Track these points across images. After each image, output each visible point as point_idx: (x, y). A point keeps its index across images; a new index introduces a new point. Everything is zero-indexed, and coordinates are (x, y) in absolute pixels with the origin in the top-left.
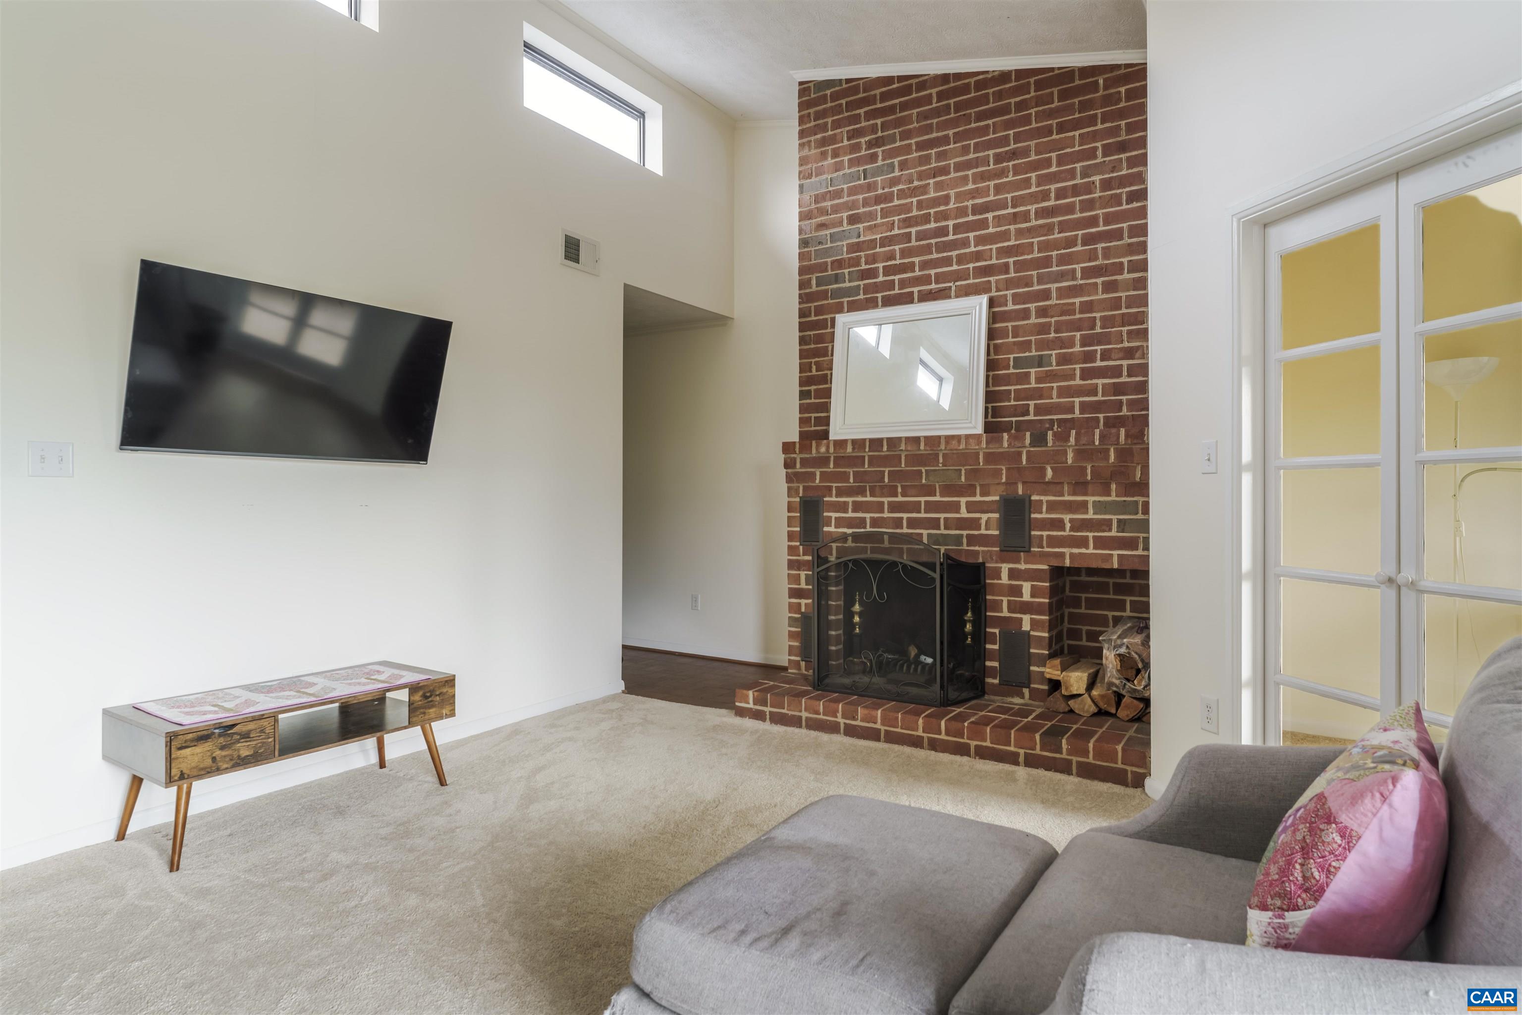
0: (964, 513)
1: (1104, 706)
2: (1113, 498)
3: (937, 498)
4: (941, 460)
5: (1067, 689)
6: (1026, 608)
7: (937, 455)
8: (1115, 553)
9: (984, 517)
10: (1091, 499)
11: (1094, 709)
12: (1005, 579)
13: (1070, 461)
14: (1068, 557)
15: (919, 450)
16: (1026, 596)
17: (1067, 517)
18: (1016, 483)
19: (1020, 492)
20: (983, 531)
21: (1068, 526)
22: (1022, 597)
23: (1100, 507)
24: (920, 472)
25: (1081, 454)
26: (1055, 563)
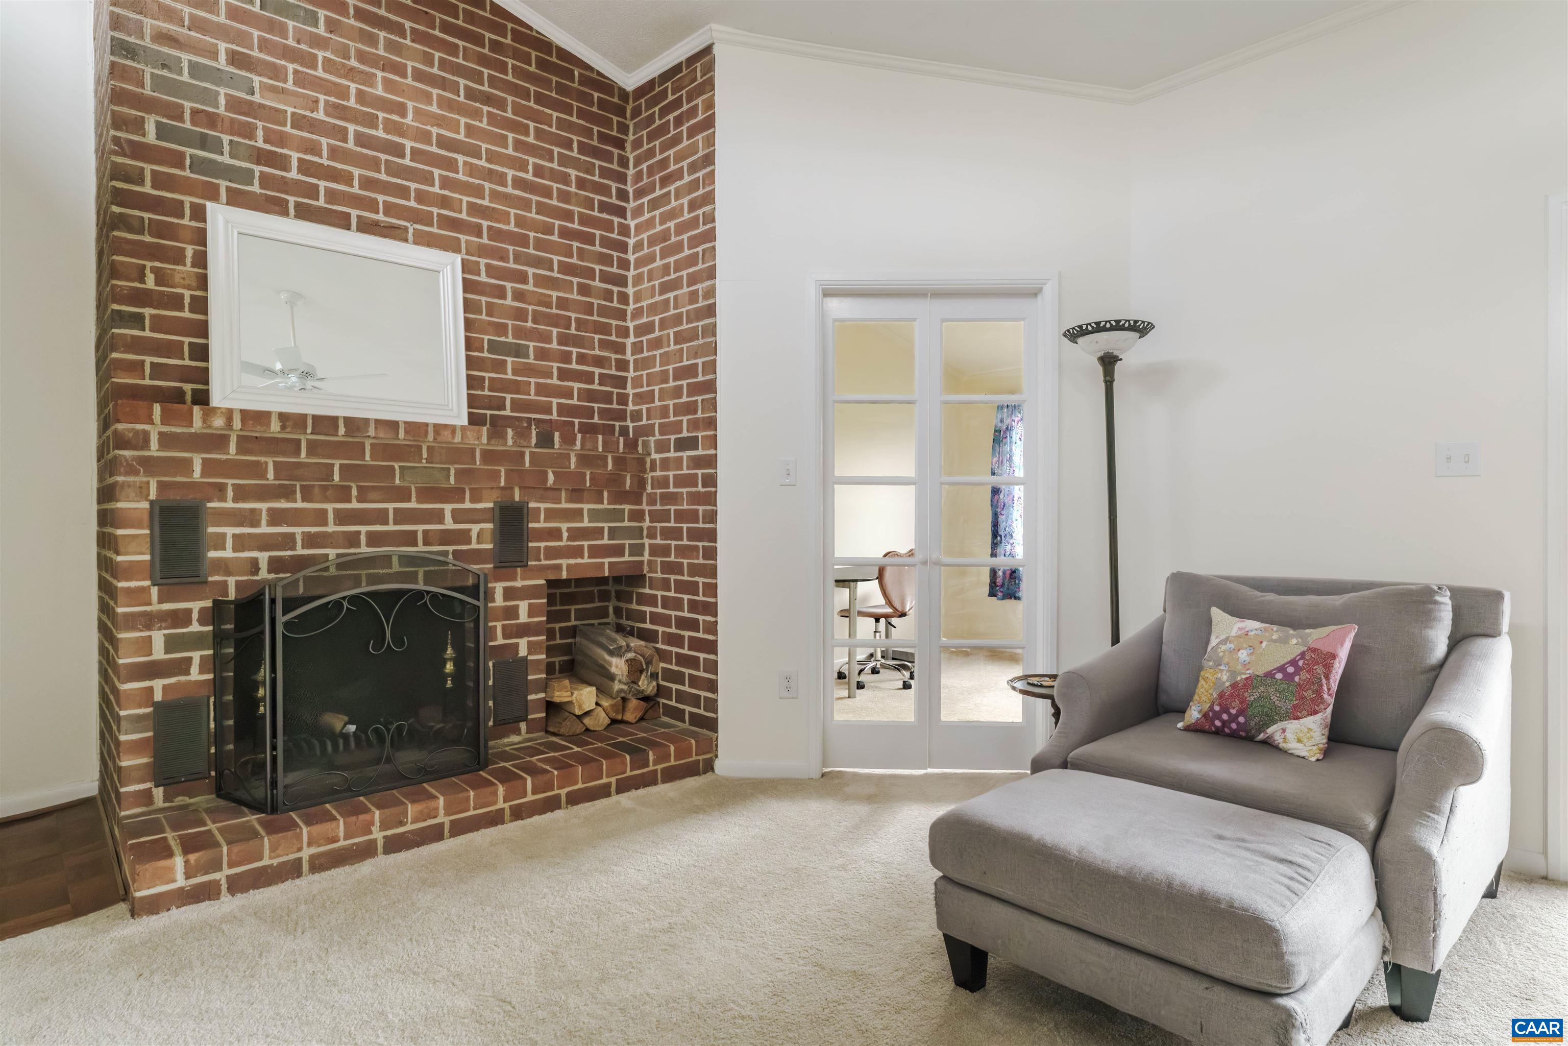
0: (449, 524)
1: (613, 715)
2: (605, 505)
3: (413, 505)
4: (425, 455)
5: (580, 707)
6: (524, 630)
7: (420, 448)
8: (607, 561)
9: (475, 528)
10: (586, 507)
11: (607, 721)
12: (499, 601)
13: (573, 466)
14: (564, 568)
15: (397, 438)
16: (523, 617)
17: (564, 526)
18: (512, 489)
19: (517, 498)
20: (474, 546)
21: (565, 535)
22: (518, 619)
23: (595, 515)
24: (392, 468)
25: (583, 460)
26: (552, 577)
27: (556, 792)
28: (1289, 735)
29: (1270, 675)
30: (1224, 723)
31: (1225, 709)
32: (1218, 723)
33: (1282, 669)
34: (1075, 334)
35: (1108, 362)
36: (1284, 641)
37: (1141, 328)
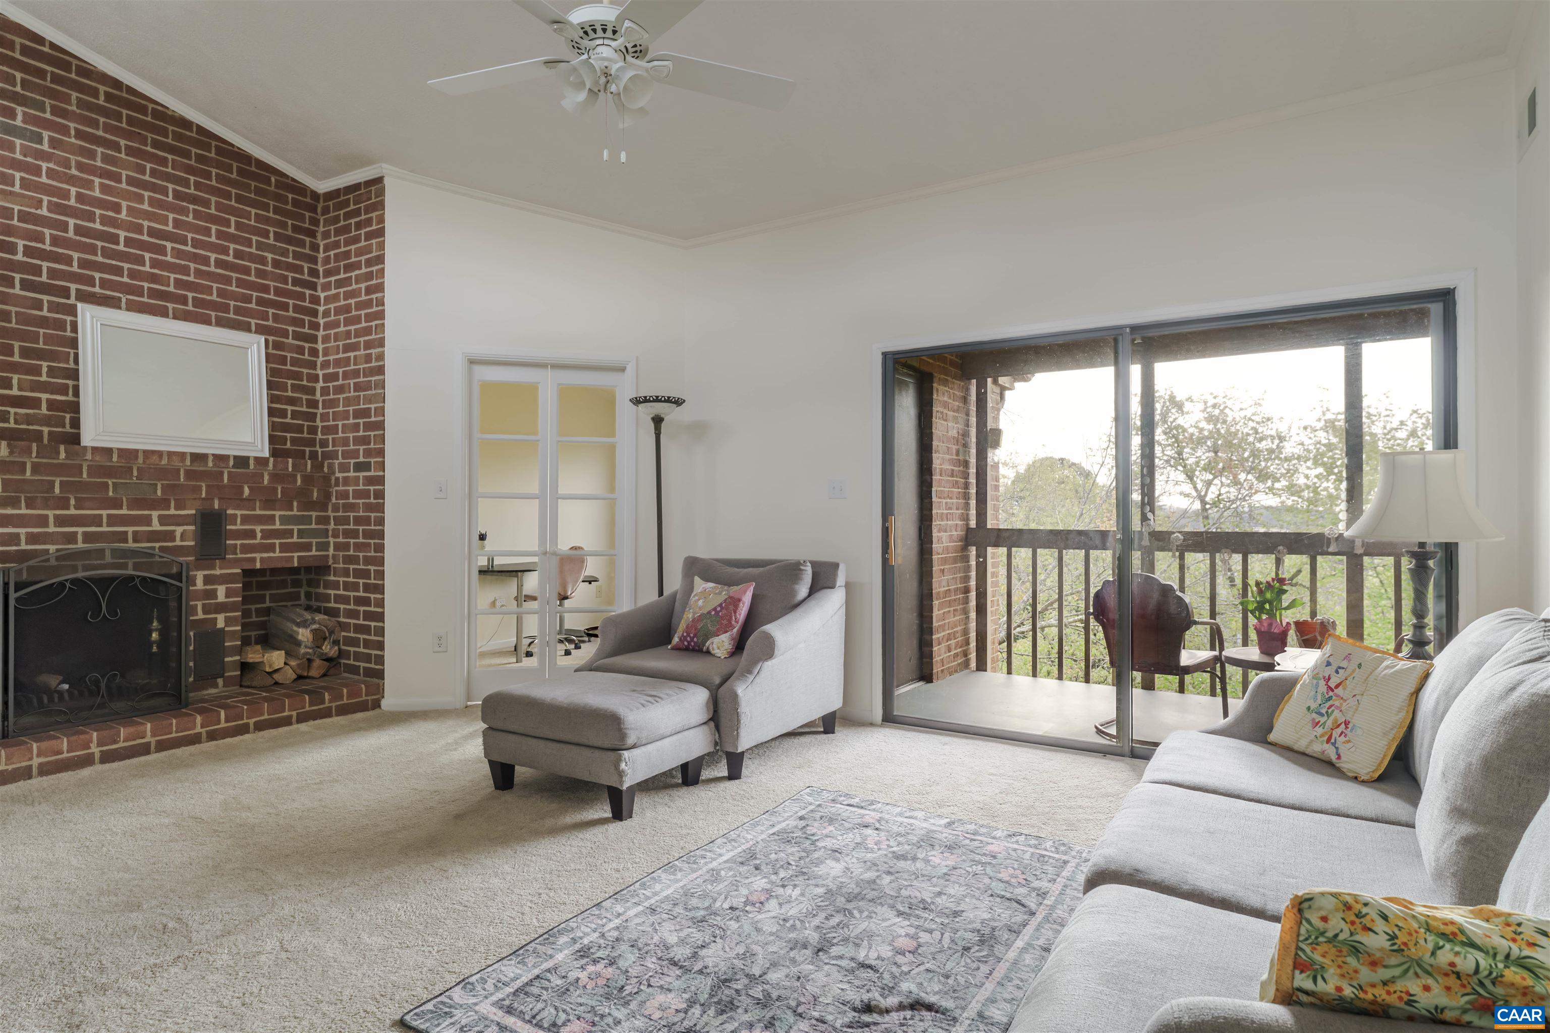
0: (156, 526)
1: (300, 672)
2: (295, 512)
3: (124, 512)
4: (135, 473)
5: (270, 666)
6: (221, 608)
7: (131, 469)
8: (296, 555)
9: (179, 530)
10: (278, 513)
11: (294, 676)
12: (200, 584)
13: (266, 482)
14: (258, 561)
15: (111, 461)
16: (221, 597)
17: (258, 529)
18: (213, 499)
19: (216, 507)
20: (178, 543)
21: (259, 535)
22: (217, 599)
23: (284, 520)
24: (107, 484)
25: (275, 477)
26: (248, 566)
27: (245, 721)
28: (715, 646)
29: (709, 612)
30: (689, 642)
31: (688, 635)
32: (686, 643)
33: (715, 609)
34: (637, 401)
35: (658, 421)
36: (720, 593)
37: (678, 402)
